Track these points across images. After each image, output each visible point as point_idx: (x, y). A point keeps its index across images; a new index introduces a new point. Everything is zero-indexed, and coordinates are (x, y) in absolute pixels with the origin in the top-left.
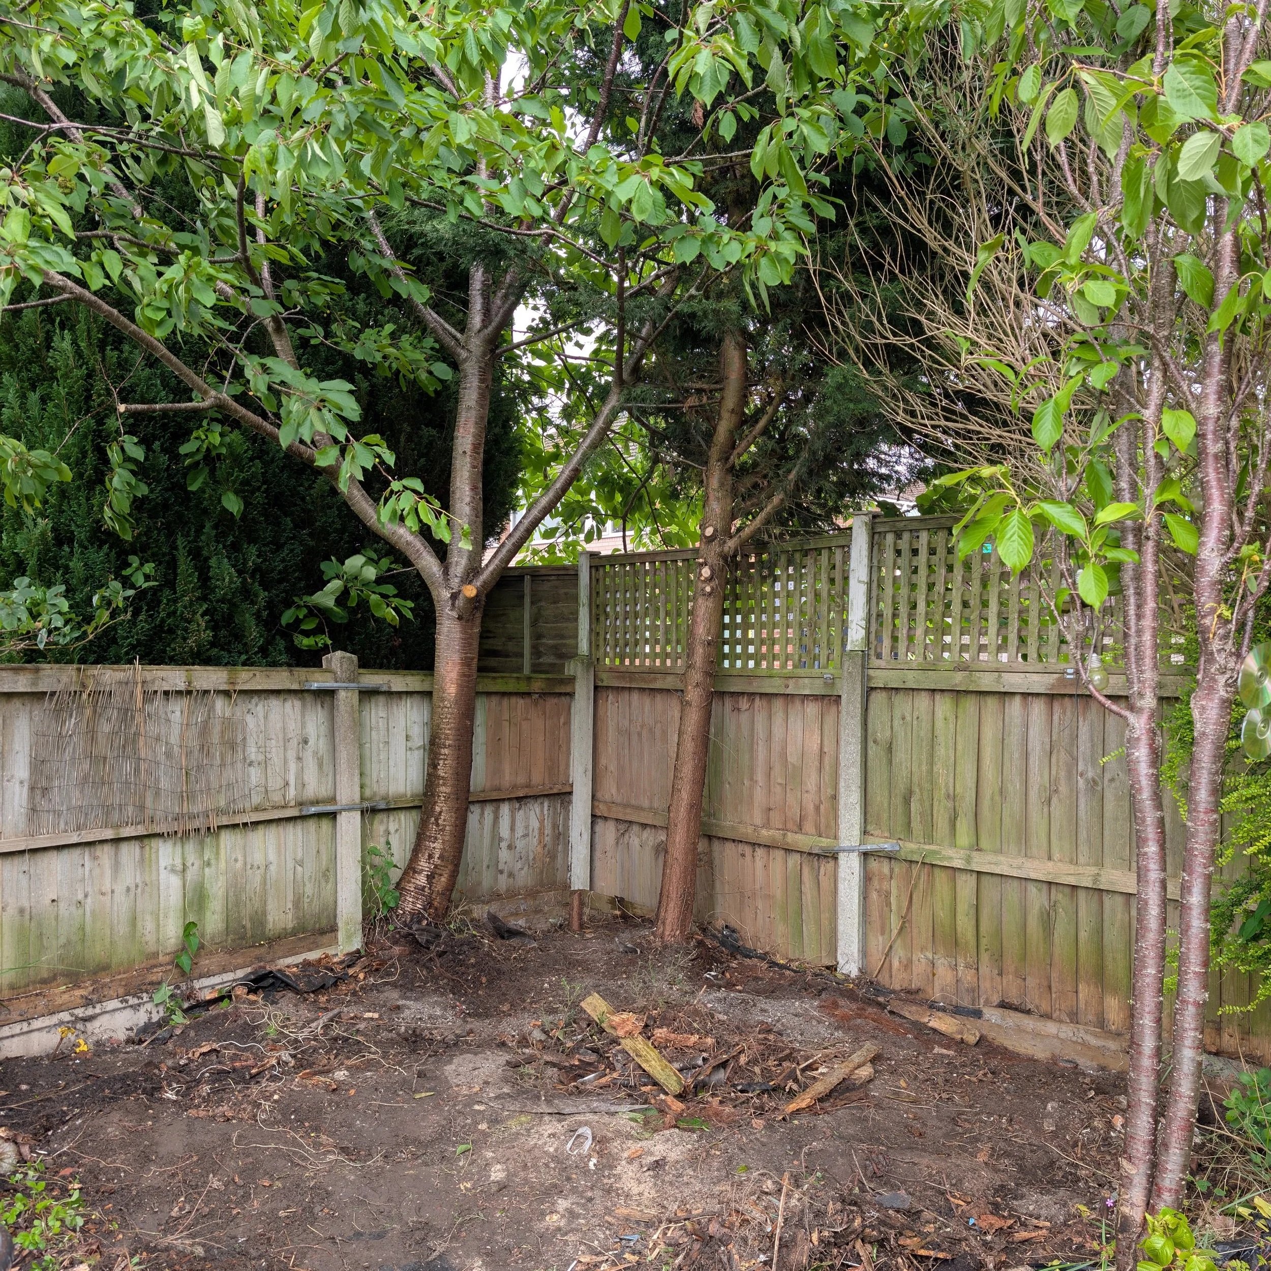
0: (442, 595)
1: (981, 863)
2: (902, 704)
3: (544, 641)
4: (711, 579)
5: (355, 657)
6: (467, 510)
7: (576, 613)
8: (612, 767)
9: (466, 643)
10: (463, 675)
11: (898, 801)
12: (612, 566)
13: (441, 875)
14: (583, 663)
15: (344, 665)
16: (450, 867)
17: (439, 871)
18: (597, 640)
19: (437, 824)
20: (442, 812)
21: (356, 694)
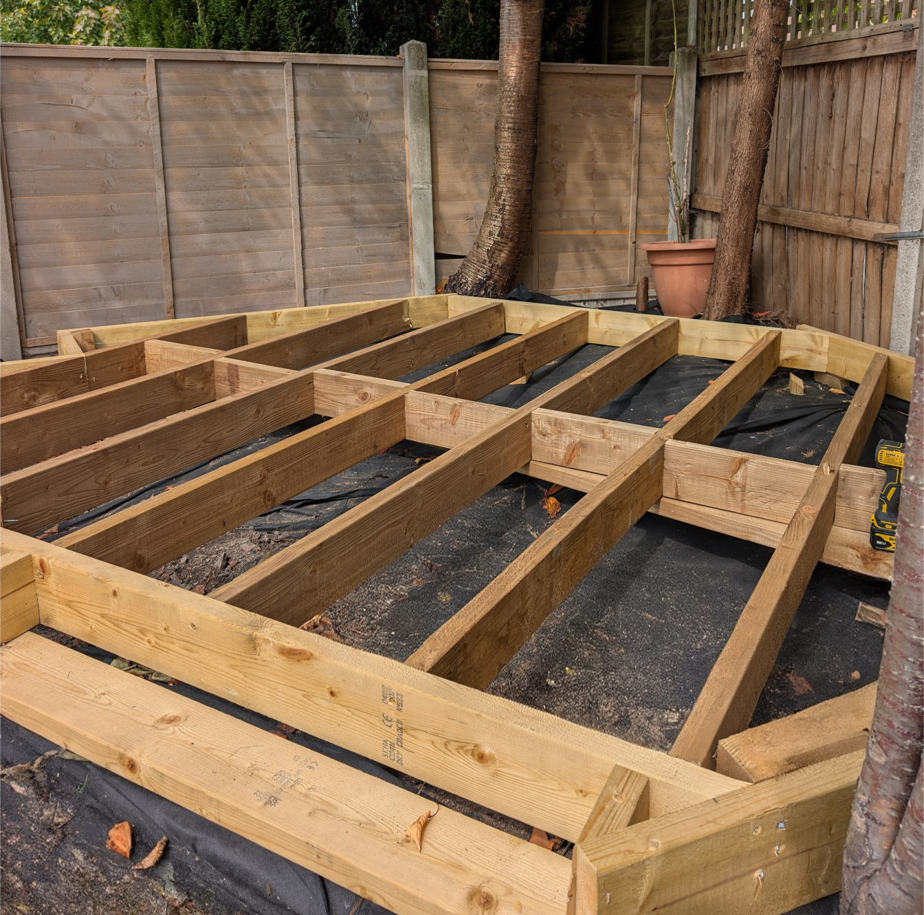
3: (662, 38)
13: (501, 251)
14: (683, 52)
15: (413, 53)
16: (510, 244)
17: (498, 247)
18: (703, 30)
19: (498, 204)
20: (501, 192)
21: (426, 81)
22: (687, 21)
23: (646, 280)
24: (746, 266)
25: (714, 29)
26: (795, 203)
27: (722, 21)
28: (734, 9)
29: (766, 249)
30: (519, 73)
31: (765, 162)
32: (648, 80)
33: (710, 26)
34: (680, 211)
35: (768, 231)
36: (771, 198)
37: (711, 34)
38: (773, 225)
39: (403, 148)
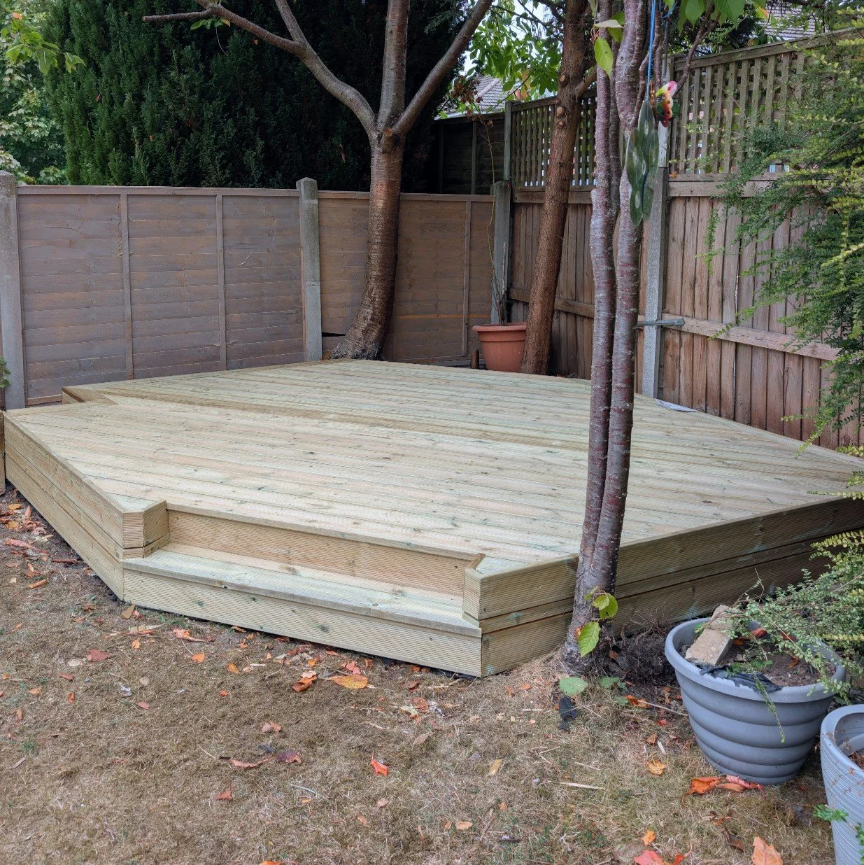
0: (373, 136)
1: (737, 335)
2: (691, 207)
3: (485, 171)
4: (563, 115)
5: (315, 181)
6: (393, 74)
7: (502, 149)
8: (522, 264)
9: (390, 170)
10: (388, 194)
11: (687, 286)
12: (525, 111)
13: (373, 331)
14: (501, 186)
15: (307, 187)
16: (379, 326)
17: (371, 328)
18: (515, 169)
19: (370, 297)
20: (373, 288)
21: (316, 207)
22: (503, 161)
23: (478, 353)
24: (547, 342)
25: (522, 170)
26: (581, 299)
27: (528, 164)
28: (536, 157)
29: (562, 330)
30: (385, 204)
31: (558, 271)
32: (475, 205)
33: (520, 167)
34: (500, 303)
35: (563, 317)
36: (565, 294)
37: (520, 173)
38: (567, 313)
39: (299, 255)
